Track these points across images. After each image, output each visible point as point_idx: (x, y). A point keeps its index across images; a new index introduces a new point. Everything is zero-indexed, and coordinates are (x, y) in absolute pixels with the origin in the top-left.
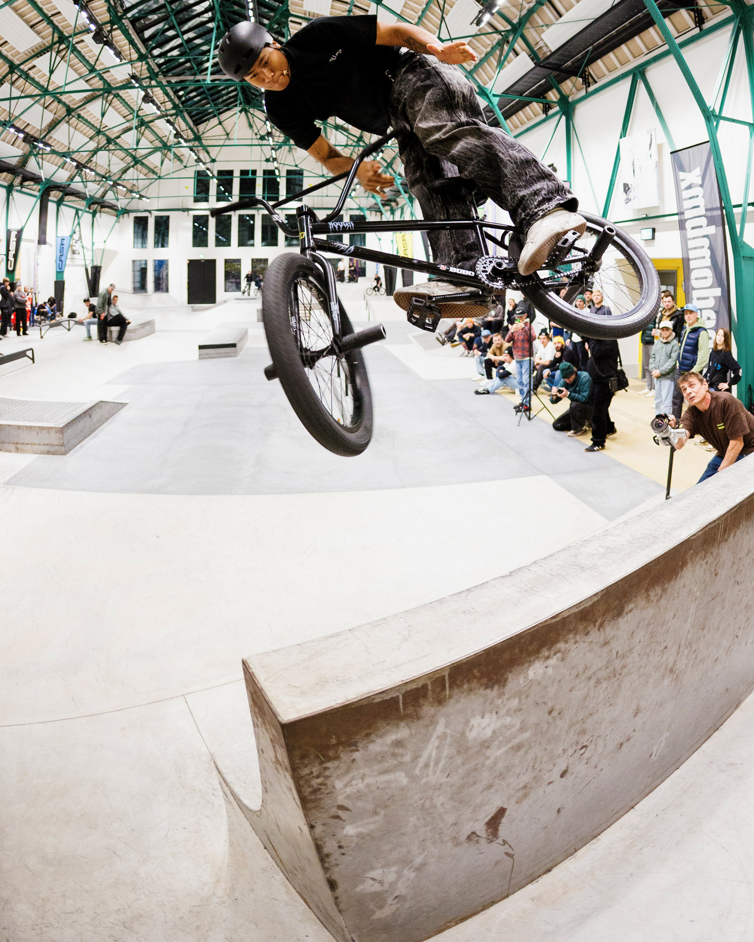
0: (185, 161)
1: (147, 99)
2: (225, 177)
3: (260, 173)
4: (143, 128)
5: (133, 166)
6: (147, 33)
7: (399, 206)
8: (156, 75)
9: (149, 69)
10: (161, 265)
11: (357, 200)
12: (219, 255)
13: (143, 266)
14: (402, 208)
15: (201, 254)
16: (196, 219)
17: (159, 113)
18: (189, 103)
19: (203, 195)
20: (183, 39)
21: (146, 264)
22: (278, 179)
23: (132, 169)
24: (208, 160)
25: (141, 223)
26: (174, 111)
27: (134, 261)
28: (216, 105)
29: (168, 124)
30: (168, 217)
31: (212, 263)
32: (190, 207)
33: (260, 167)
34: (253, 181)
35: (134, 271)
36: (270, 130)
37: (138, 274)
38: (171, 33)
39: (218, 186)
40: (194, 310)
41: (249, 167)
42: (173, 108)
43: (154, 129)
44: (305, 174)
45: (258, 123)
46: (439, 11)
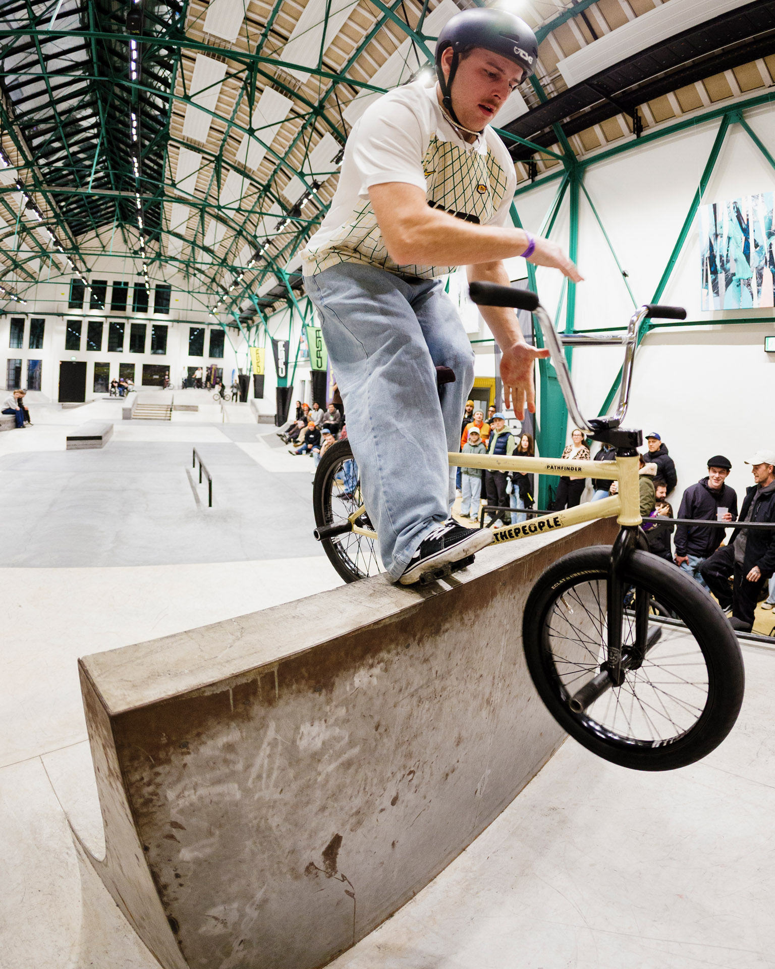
0: (63, 268)
1: (31, 205)
2: (99, 287)
3: (131, 285)
4: (25, 233)
5: (13, 270)
6: (36, 142)
7: (255, 324)
8: (41, 183)
9: (35, 177)
10: (35, 365)
11: (218, 317)
12: (90, 358)
13: (18, 365)
14: (257, 326)
15: (73, 356)
16: (70, 324)
17: (40, 220)
18: (70, 214)
19: (78, 302)
20: (68, 151)
21: (20, 363)
22: (148, 292)
23: (12, 272)
24: (84, 269)
25: (17, 325)
26: (55, 220)
27: (9, 360)
28: (94, 218)
29: (48, 232)
30: (43, 321)
31: (82, 366)
32: (64, 312)
33: (132, 280)
34: (125, 291)
35: (9, 369)
36: (143, 246)
37: (12, 372)
38: (57, 145)
39: (92, 295)
40: (64, 408)
41: (122, 279)
42: (54, 217)
43: (35, 236)
44: (173, 288)
45: (133, 239)
46: (305, 150)
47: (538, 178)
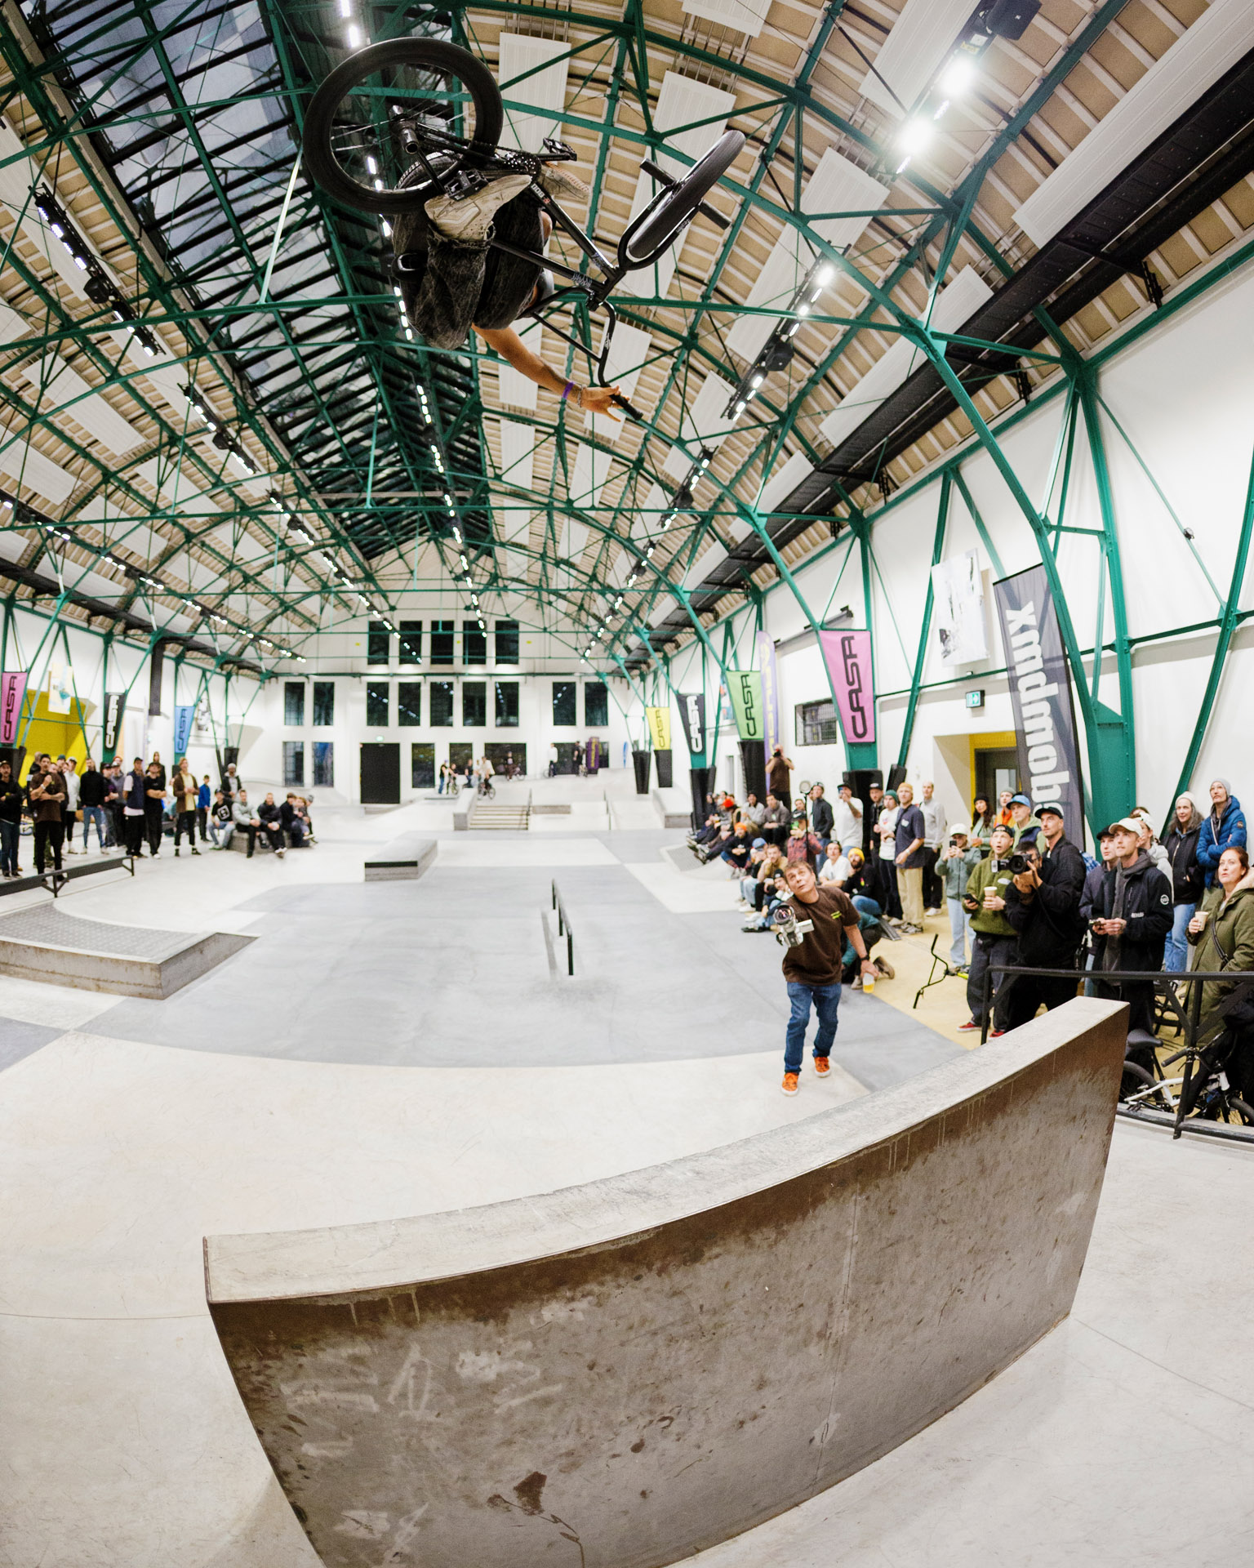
0: (354, 607)
1: (295, 524)
2: (411, 629)
3: (458, 627)
4: (293, 562)
5: (282, 614)
6: (293, 434)
7: (652, 669)
8: (307, 491)
9: (297, 482)
10: (324, 751)
11: (594, 663)
12: (405, 738)
13: (298, 750)
14: (655, 673)
15: (379, 735)
16: (372, 687)
17: (312, 543)
18: (357, 528)
19: (381, 656)
20: (342, 442)
21: (302, 747)
22: (484, 635)
23: (279, 617)
24: (386, 607)
25: (294, 691)
26: (333, 541)
27: (285, 744)
28: (393, 532)
29: (326, 559)
30: (332, 685)
31: (394, 749)
32: (362, 671)
33: (459, 619)
34: (449, 640)
35: (285, 756)
36: (466, 568)
37: (291, 760)
38: (326, 432)
39: (402, 642)
40: (368, 812)
41: (442, 617)
42: (332, 537)
43: (309, 564)
44: (522, 627)
45: (452, 556)
46: (680, 398)
47: (1035, 395)
